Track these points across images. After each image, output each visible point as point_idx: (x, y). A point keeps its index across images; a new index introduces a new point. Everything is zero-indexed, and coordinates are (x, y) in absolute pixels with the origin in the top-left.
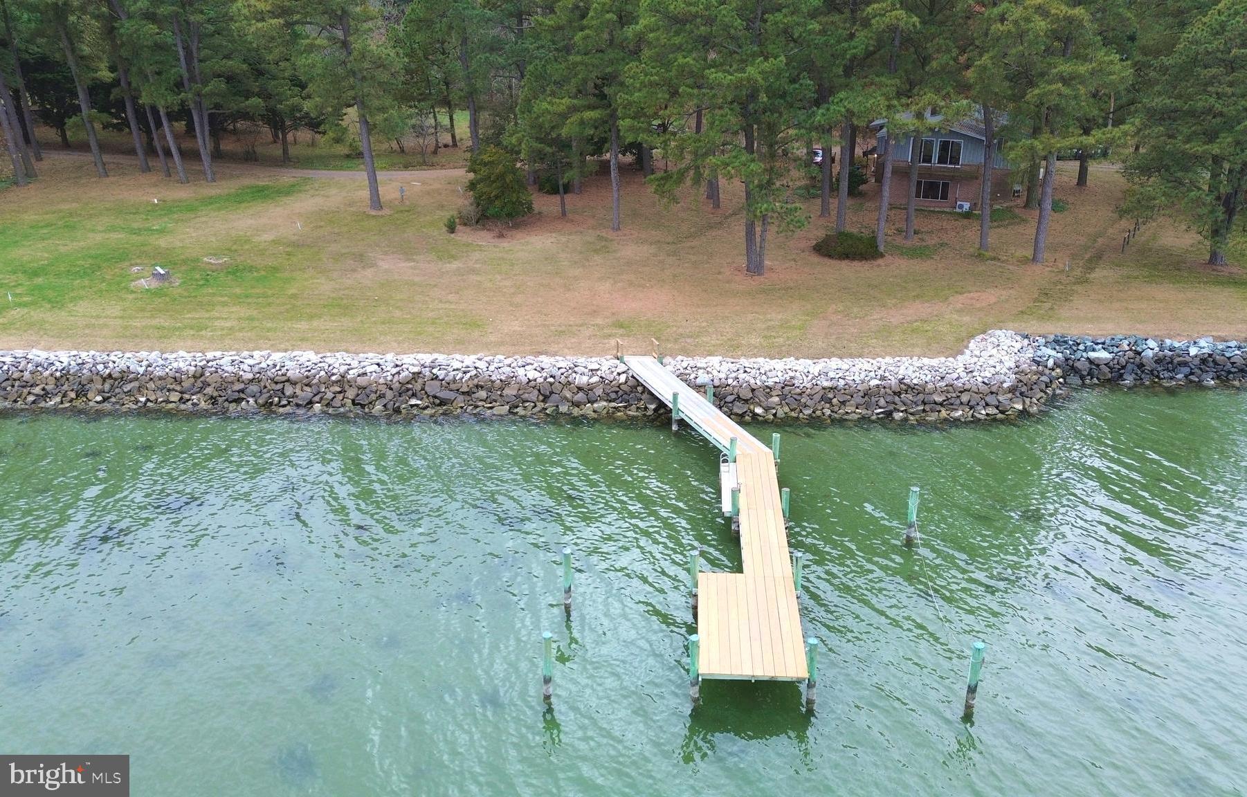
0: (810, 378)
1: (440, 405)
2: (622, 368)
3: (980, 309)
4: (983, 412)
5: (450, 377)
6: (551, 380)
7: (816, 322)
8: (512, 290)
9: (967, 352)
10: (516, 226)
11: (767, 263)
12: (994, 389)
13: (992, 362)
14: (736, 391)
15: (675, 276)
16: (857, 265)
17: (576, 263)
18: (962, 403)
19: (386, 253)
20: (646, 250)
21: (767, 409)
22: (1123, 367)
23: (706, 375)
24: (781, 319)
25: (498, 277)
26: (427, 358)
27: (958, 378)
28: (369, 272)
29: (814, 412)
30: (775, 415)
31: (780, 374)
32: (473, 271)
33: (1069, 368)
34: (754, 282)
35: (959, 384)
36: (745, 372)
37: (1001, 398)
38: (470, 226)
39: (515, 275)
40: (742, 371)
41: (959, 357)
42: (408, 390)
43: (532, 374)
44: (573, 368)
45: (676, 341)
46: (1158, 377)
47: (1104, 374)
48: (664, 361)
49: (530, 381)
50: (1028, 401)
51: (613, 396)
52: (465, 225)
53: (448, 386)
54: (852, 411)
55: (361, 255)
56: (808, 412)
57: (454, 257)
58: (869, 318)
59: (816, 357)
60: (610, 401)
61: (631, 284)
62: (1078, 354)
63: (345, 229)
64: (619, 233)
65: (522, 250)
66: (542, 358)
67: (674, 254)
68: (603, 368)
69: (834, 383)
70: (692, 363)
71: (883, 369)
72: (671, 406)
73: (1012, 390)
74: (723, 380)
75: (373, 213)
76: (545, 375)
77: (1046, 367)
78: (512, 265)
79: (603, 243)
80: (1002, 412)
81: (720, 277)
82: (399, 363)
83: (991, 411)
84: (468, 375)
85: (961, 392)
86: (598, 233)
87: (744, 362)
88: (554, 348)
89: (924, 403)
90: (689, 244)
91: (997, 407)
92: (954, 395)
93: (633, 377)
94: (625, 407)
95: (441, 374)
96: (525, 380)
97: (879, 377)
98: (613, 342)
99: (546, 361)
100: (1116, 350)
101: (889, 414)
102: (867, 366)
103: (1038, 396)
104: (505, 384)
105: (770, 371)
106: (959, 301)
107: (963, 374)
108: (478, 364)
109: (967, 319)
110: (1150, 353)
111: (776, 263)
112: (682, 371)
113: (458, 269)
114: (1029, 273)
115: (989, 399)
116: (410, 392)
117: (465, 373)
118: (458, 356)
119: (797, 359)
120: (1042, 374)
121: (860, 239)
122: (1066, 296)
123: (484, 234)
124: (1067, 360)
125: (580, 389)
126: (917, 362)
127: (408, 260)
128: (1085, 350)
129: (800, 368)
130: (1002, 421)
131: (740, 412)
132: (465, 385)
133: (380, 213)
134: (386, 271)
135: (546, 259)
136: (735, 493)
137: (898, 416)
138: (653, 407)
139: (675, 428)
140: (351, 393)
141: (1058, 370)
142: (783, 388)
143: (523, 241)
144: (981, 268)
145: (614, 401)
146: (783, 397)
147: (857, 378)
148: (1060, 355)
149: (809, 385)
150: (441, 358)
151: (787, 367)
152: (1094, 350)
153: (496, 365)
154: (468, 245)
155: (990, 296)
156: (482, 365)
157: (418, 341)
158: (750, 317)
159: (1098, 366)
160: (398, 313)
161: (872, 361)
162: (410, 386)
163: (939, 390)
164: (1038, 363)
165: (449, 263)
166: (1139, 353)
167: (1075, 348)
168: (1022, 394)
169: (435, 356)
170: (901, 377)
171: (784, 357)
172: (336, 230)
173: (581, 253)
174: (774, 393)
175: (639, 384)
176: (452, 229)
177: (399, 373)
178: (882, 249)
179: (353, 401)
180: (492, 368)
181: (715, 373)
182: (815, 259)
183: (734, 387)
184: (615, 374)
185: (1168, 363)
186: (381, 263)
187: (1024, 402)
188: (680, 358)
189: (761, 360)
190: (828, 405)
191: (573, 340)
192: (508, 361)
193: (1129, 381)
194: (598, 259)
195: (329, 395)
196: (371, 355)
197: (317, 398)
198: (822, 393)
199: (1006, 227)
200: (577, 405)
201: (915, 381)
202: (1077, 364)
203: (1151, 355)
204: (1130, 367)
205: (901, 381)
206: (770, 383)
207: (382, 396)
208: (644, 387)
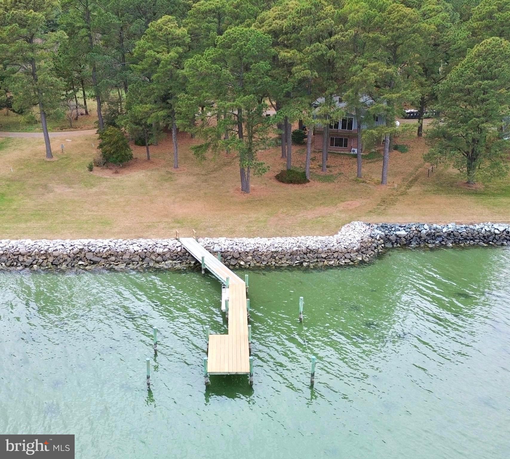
0: (266, 247)
1: (93, 264)
2: (179, 244)
3: (351, 210)
4: (343, 262)
5: (97, 251)
6: (145, 251)
7: (272, 218)
8: (124, 204)
9: (340, 233)
10: (124, 167)
11: (252, 186)
12: (349, 251)
13: (350, 238)
14: (232, 254)
15: (205, 194)
16: (296, 186)
17: (156, 187)
18: (334, 258)
20: (192, 179)
21: (246, 263)
22: (412, 238)
23: (218, 246)
24: (256, 217)
26: (86, 242)
27: (333, 246)
28: (51, 195)
29: (267, 263)
30: (249, 265)
31: (252, 246)
32: (104, 193)
33: (386, 239)
34: (245, 197)
35: (333, 249)
36: (236, 245)
37: (352, 255)
38: (100, 166)
39: (125, 195)
40: (235, 244)
41: (335, 236)
42: (78, 257)
43: (136, 248)
44: (155, 245)
45: (205, 229)
46: (427, 243)
47: (403, 242)
48: (199, 240)
49: (135, 251)
50: (364, 256)
51: (175, 258)
52: (98, 166)
53: (96, 255)
54: (285, 263)
55: (46, 185)
56: (264, 263)
57: (93, 185)
58: (298, 216)
59: (269, 236)
60: (173, 260)
61: (183, 199)
62: (392, 232)
63: (35, 170)
64: (178, 169)
65: (128, 181)
66: (141, 240)
67: (206, 181)
68: (170, 245)
69: (277, 249)
70: (212, 241)
71: (299, 242)
72: (201, 262)
73: (358, 251)
74: (226, 249)
75: (48, 160)
76: (142, 248)
77: (376, 239)
78: (123, 189)
79: (170, 176)
80: (352, 261)
81: (228, 194)
82: (73, 244)
83: (347, 261)
84: (106, 249)
85: (334, 252)
86: (167, 169)
87: (236, 240)
88: (146, 234)
89: (317, 258)
90: (214, 175)
91: (350, 259)
92: (331, 254)
93: (184, 248)
94: (180, 263)
95: (93, 249)
96: (133, 251)
97: (297, 246)
98: (174, 231)
99: (143, 241)
100: (409, 230)
101: (301, 263)
102: (293, 241)
103: (370, 253)
104: (123, 253)
105: (248, 244)
106: (341, 206)
107: (335, 244)
108: (111, 244)
109: (343, 215)
110: (424, 232)
111: (257, 186)
112: (207, 245)
113: (96, 192)
114: (379, 190)
115: (347, 256)
116: (79, 258)
117: (104, 248)
118: (100, 240)
119: (261, 238)
120: (373, 242)
121: (297, 173)
122: (393, 202)
123: (107, 171)
124: (386, 235)
125: (159, 255)
126: (315, 238)
127: (70, 187)
128: (395, 231)
129: (262, 243)
130: (352, 266)
131: (234, 264)
132: (104, 254)
133: (52, 160)
134: (60, 194)
135: (141, 185)
136: (227, 302)
137: (305, 264)
138: (193, 262)
139: (203, 272)
140: (51, 259)
141: (382, 241)
142: (254, 252)
143: (128, 175)
144: (357, 187)
145: (175, 260)
146: (253, 256)
147: (287, 247)
148: (383, 233)
149: (265, 251)
150: (93, 241)
151: (256, 242)
152: (399, 230)
153: (119, 244)
155: (357, 203)
156: (112, 244)
157: (80, 232)
158: (241, 216)
159: (400, 238)
160: (68, 218)
161: (295, 238)
162: (78, 255)
163: (324, 251)
164: (372, 237)
165: (91, 188)
166: (420, 232)
167: (390, 229)
168: (362, 252)
169: (90, 240)
170: (307, 246)
171: (255, 237)
173: (158, 181)
174: (249, 255)
175: (187, 252)
176: (91, 169)
177: (73, 249)
178: (308, 178)
179: (52, 263)
180: (117, 246)
181: (222, 246)
182: (276, 183)
183: (231, 252)
184: (175, 247)
185: (432, 236)
186: (56, 190)
187: (363, 257)
188: (206, 238)
189: (244, 239)
190: (274, 260)
191: (156, 230)
192: (125, 242)
193: (414, 244)
194: (167, 184)
195: (41, 261)
196: (59, 240)
197: (35, 262)
198: (271, 254)
199: (374, 162)
200: (158, 262)
201: (314, 248)
202: (391, 238)
203: (425, 233)
204: (415, 238)
205: (307, 248)
206: (248, 250)
207: (65, 261)
208: (189, 253)
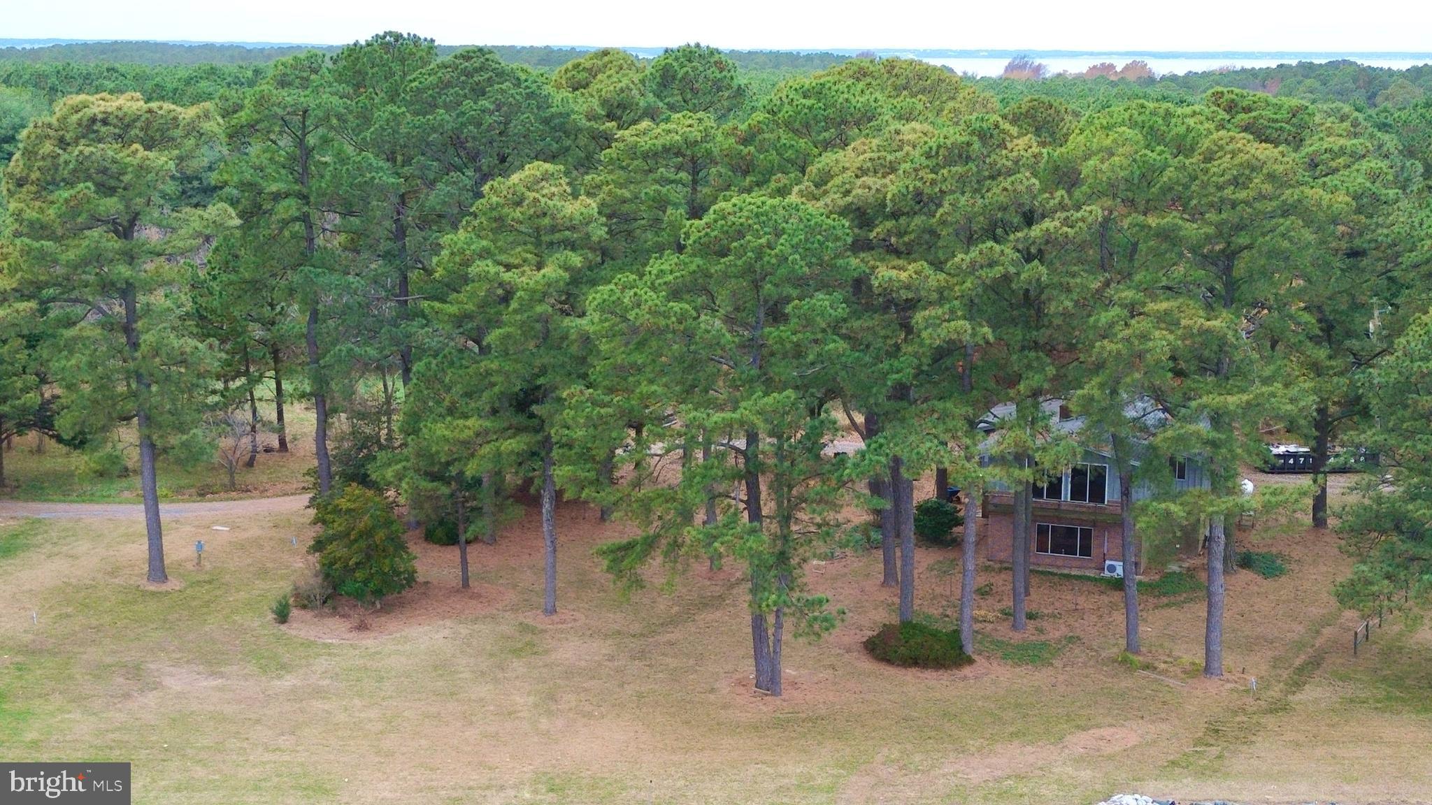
7: (854, 779)
10: (387, 609)
11: (788, 671)
15: (640, 696)
16: (931, 675)
17: (483, 673)
19: (176, 663)
20: (600, 648)
24: (801, 775)
25: (356, 701)
28: (151, 699)
32: (318, 693)
34: (766, 707)
38: (312, 609)
39: (385, 698)
52: (304, 607)
55: (137, 668)
57: (286, 667)
58: (937, 772)
63: (107, 619)
64: (554, 617)
65: (397, 652)
67: (642, 655)
75: (152, 588)
78: (381, 679)
79: (528, 637)
81: (712, 697)
86: (521, 619)
90: (667, 636)
106: (1080, 742)
111: (804, 672)
113: (294, 689)
114: (1199, 692)
121: (935, 634)
122: (1247, 735)
127: (212, 674)
133: (164, 588)
134: (180, 696)
135: (435, 668)
144: (1124, 683)
154: (308, 644)
155: (1130, 734)
160: (200, 771)
165: (279, 677)
172: (94, 622)
173: (491, 655)
176: (282, 616)
178: (969, 649)
182: (867, 664)
186: (168, 681)
194: (518, 666)
199: (1179, 605)
